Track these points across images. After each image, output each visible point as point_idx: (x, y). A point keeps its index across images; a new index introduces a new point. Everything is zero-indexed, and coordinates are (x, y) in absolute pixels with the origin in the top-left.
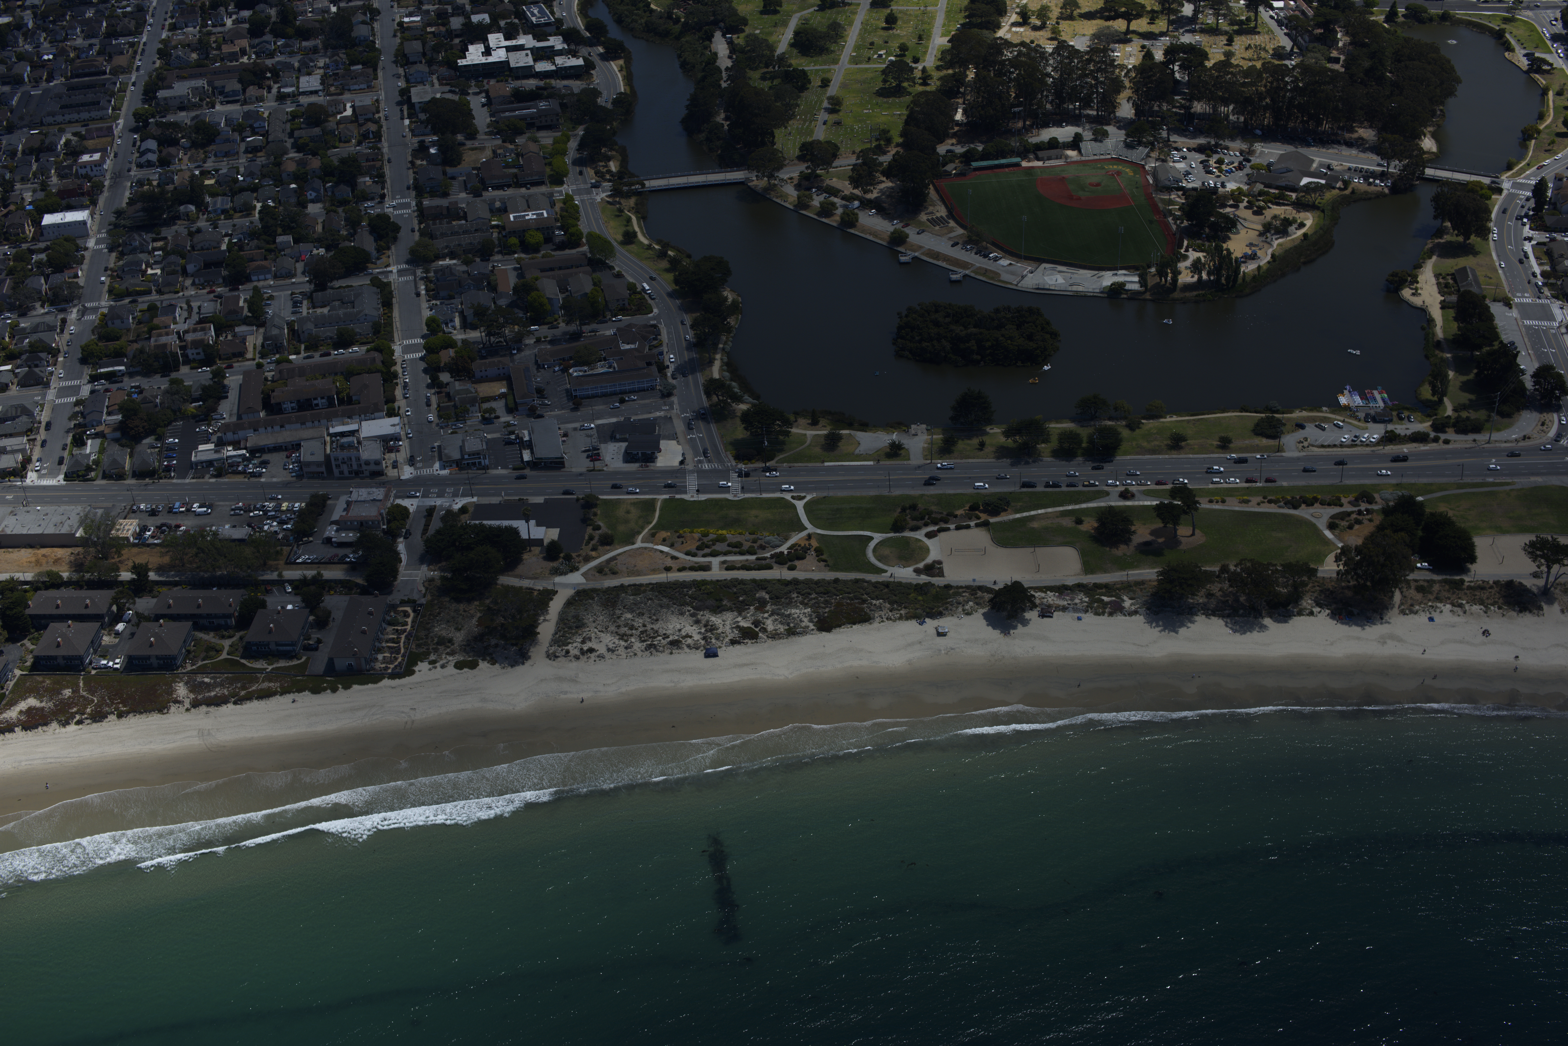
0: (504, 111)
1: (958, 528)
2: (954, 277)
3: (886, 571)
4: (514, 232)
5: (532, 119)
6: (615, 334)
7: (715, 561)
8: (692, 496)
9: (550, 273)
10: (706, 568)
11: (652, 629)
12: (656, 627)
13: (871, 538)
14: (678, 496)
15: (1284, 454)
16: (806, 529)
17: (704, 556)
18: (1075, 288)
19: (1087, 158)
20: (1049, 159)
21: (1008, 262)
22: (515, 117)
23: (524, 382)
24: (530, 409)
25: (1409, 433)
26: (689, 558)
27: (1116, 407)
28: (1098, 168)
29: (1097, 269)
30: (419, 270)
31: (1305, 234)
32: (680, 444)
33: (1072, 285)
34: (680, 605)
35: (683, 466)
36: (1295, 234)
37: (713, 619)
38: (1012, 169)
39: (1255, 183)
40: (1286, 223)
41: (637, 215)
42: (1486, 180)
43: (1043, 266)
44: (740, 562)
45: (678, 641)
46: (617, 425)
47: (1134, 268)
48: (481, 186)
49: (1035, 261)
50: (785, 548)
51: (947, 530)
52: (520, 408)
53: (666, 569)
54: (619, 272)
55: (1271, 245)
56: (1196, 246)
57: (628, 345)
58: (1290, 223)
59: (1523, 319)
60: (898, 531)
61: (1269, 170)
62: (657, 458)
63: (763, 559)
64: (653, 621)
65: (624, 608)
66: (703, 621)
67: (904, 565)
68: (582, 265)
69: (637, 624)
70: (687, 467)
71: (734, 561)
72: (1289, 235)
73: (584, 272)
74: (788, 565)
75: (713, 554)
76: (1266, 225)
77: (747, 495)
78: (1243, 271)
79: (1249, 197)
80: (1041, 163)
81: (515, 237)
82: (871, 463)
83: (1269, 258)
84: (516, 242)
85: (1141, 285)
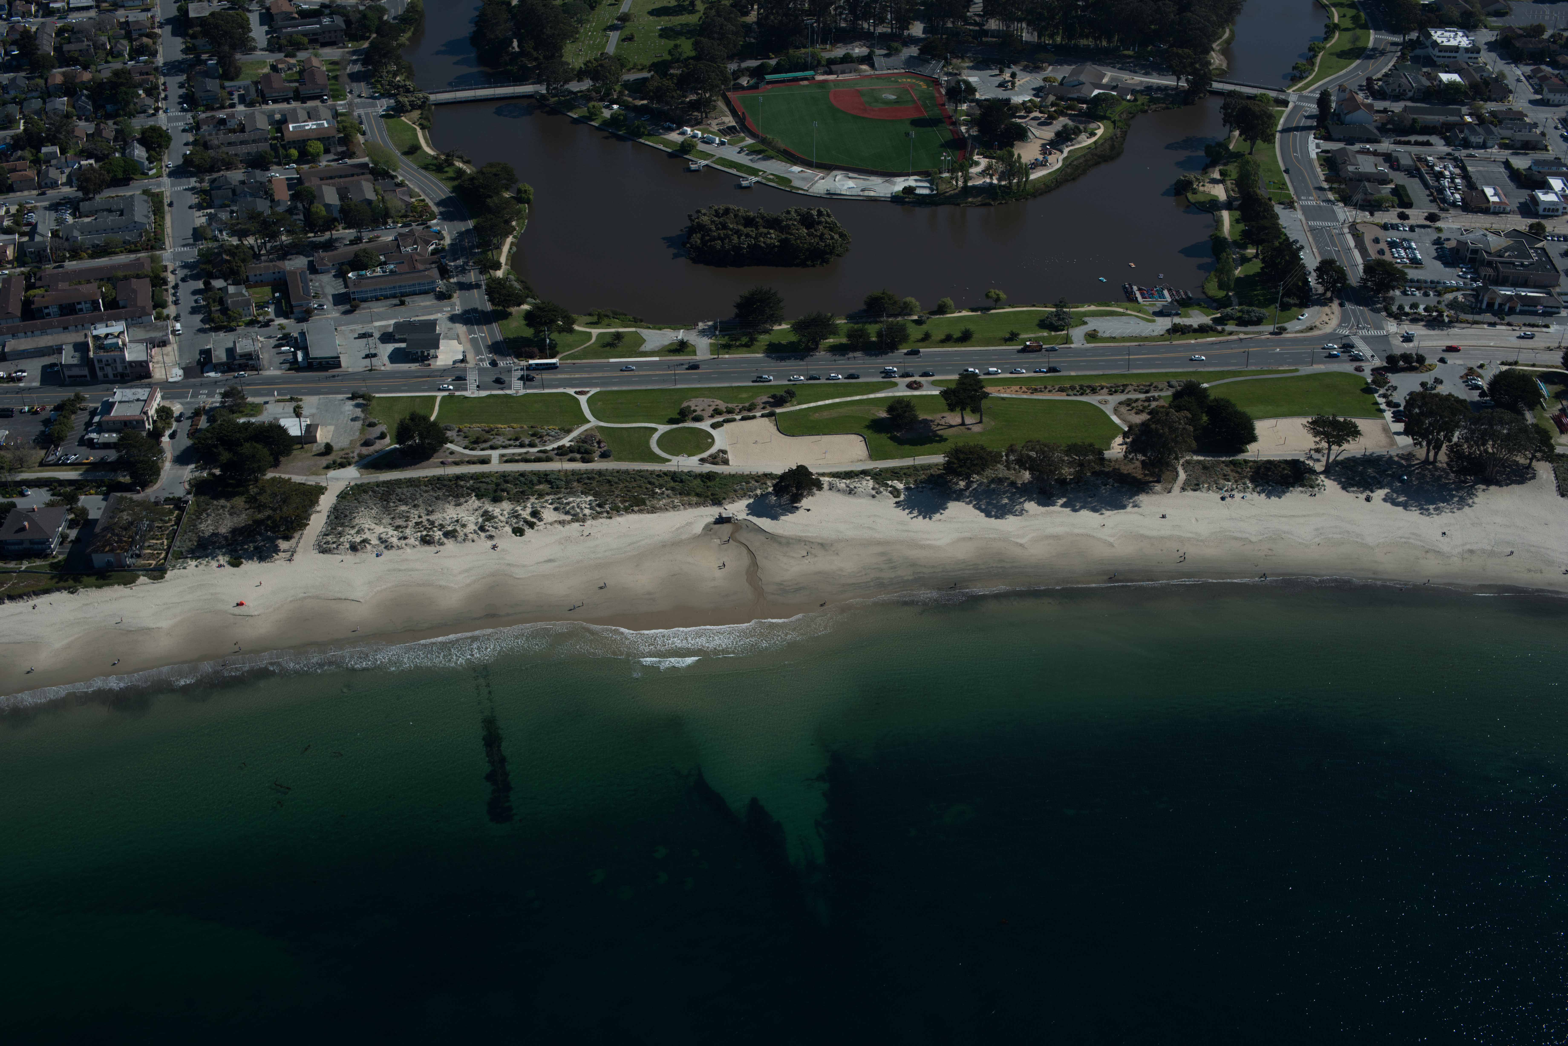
0: (287, 27)
1: (744, 419)
2: (745, 183)
3: (670, 461)
4: (294, 142)
5: (314, 34)
6: (396, 239)
7: (495, 454)
8: (473, 393)
9: (330, 181)
10: (485, 461)
11: (428, 520)
12: (432, 518)
13: (655, 430)
14: (458, 393)
15: (1072, 346)
16: (589, 422)
17: (483, 450)
18: (866, 193)
19: (881, 72)
20: (843, 72)
21: (800, 169)
22: (298, 33)
23: (301, 285)
24: (305, 311)
25: (1195, 326)
26: (467, 452)
27: (905, 303)
28: (892, 81)
29: (889, 174)
30: (193, 180)
31: (1095, 143)
32: (460, 343)
33: (863, 190)
34: (457, 497)
35: (463, 365)
36: (1085, 142)
37: (490, 509)
38: (806, 83)
39: (1048, 95)
40: (1077, 132)
41: (423, 127)
42: (1273, 94)
43: (835, 173)
44: (520, 454)
45: (455, 531)
46: (397, 325)
47: (925, 174)
48: (260, 99)
49: (827, 167)
50: (566, 441)
51: (734, 420)
52: (295, 310)
53: (443, 463)
54: (402, 181)
55: (1062, 152)
56: (988, 154)
57: (409, 249)
58: (1081, 132)
59: (1307, 219)
60: (683, 421)
61: (1061, 84)
62: (437, 357)
63: (545, 452)
64: (429, 513)
65: (399, 501)
66: (481, 512)
67: (690, 455)
68: (363, 174)
69: (412, 515)
70: (468, 365)
71: (513, 454)
72: (1079, 143)
73: (366, 180)
74: (568, 457)
75: (492, 448)
76: (1058, 134)
77: (529, 391)
78: (1032, 177)
79: (1041, 108)
80: (835, 76)
81: (295, 148)
82: (657, 359)
83: (1060, 164)
84: (294, 152)
85: (932, 190)
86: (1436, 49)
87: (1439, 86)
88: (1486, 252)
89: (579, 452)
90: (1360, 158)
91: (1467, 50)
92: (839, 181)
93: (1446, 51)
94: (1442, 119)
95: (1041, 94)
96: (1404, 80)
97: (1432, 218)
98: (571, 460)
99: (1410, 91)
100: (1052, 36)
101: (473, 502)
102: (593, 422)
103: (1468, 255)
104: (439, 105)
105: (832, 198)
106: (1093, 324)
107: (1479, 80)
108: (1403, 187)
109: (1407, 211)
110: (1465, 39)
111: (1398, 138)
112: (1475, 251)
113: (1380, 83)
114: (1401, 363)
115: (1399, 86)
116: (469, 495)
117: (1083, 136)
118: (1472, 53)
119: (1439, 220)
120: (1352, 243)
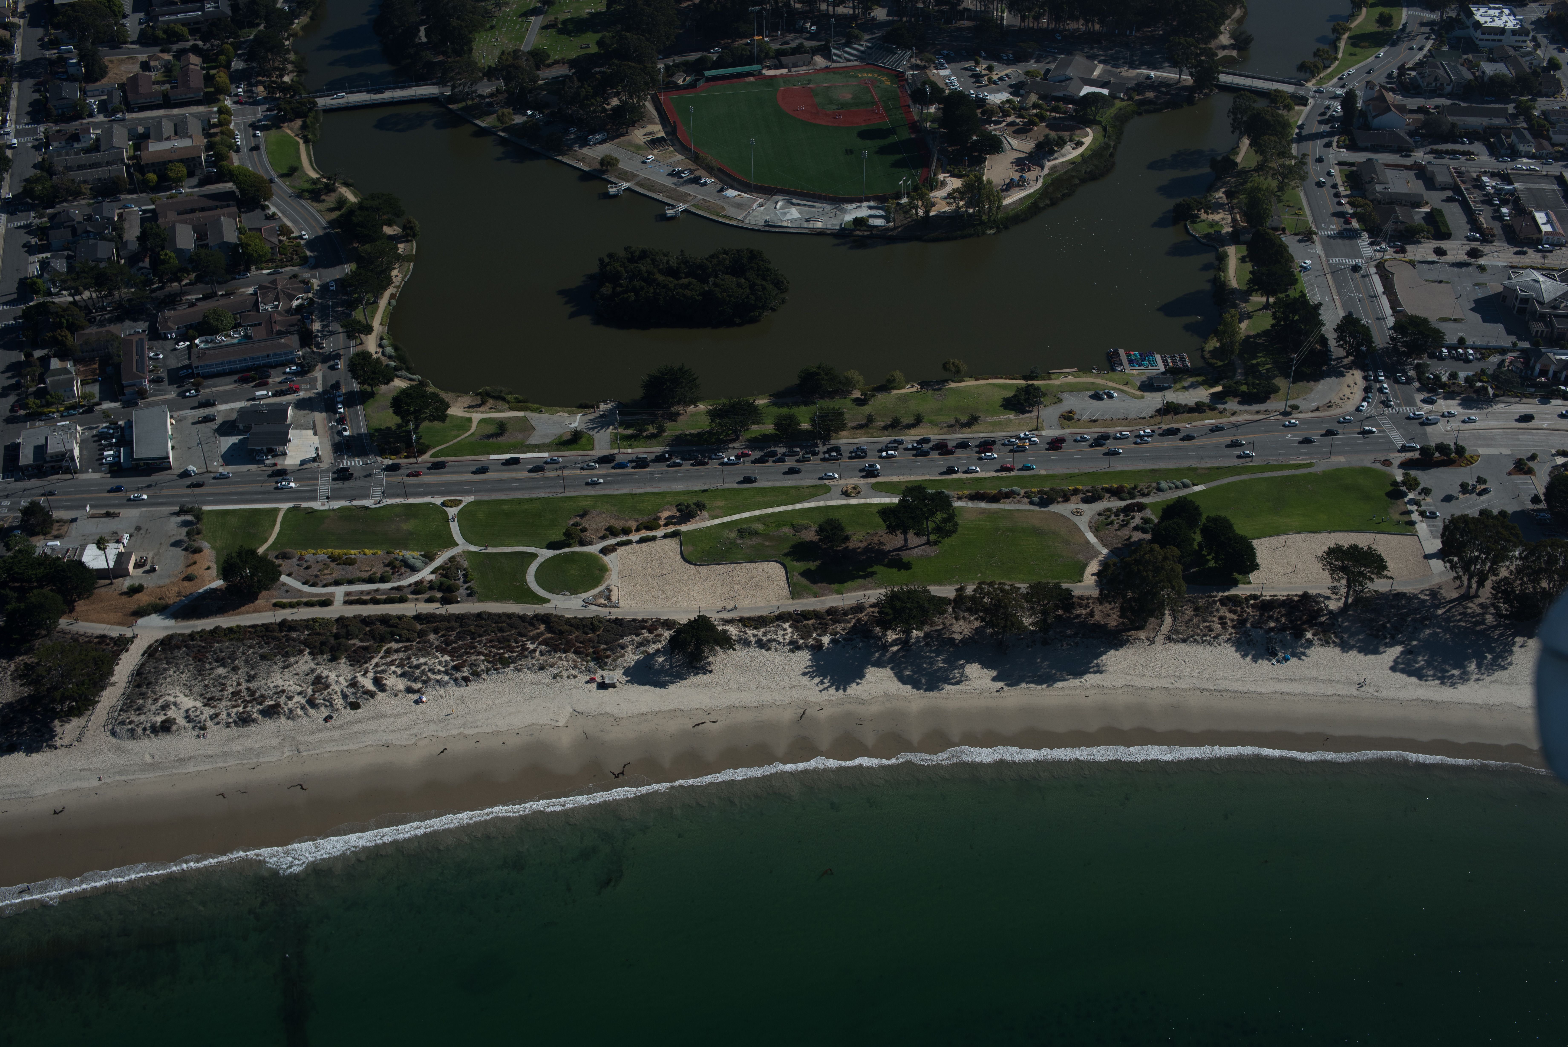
0: (164, 15)
1: (641, 540)
2: (670, 213)
3: (548, 601)
4: (153, 164)
5: (195, 23)
6: (255, 294)
7: (339, 592)
8: (323, 504)
9: (188, 216)
10: (326, 603)
11: (248, 689)
12: (252, 685)
13: (534, 556)
14: (304, 505)
15: (1043, 433)
16: (457, 545)
17: (325, 586)
18: (812, 225)
19: (838, 65)
20: (795, 65)
21: (735, 193)
22: (175, 22)
23: (135, 357)
24: (138, 392)
25: (1191, 403)
26: (306, 589)
27: (846, 378)
28: (850, 77)
29: (839, 200)
30: (32, 214)
31: (1082, 155)
32: (315, 434)
33: (808, 221)
34: (287, 655)
35: (316, 464)
36: (1070, 154)
37: (324, 675)
38: (752, 79)
39: (1029, 93)
40: (1061, 143)
41: (306, 141)
42: (1289, 89)
43: (775, 198)
44: (369, 593)
45: (278, 705)
46: (242, 412)
47: (881, 200)
48: (124, 107)
49: (767, 191)
50: (426, 574)
51: (629, 542)
52: (127, 391)
53: (276, 605)
54: (274, 214)
55: (1042, 168)
56: (956, 171)
57: (269, 307)
58: (1065, 143)
59: (1327, 255)
60: (569, 545)
61: (1045, 77)
62: (285, 454)
63: (398, 589)
64: (251, 678)
65: (217, 661)
66: (312, 677)
67: (574, 592)
68: (228, 206)
69: (229, 683)
70: (321, 465)
71: (362, 592)
72: (1063, 156)
73: (229, 216)
74: (426, 596)
75: (337, 583)
76: (1039, 146)
77: (390, 501)
78: (1007, 201)
79: (1020, 111)
80: (785, 71)
81: (154, 172)
82: (546, 455)
83: (1040, 183)
84: (152, 177)
85: (888, 222)
86: (1479, 31)
87: (1482, 78)
88: (1538, 302)
89: (440, 589)
90: (1390, 174)
91: (1514, 32)
92: (781, 208)
93: (1490, 34)
94: (1485, 121)
95: (1021, 92)
96: (1441, 72)
97: (1474, 254)
98: (429, 600)
99: (1448, 85)
100: (1037, 18)
101: (305, 662)
102: (462, 546)
103: (1517, 305)
104: (328, 111)
105: (771, 231)
106: (1071, 402)
107: (1528, 70)
108: (1440, 212)
109: (1444, 244)
110: (1512, 18)
111: (1435, 147)
112: (1526, 300)
113: (1413, 73)
114: (1437, 454)
115: (1436, 79)
116: (301, 652)
117: (1068, 147)
118: (1520, 35)
119: (1481, 256)
120: (1380, 289)
